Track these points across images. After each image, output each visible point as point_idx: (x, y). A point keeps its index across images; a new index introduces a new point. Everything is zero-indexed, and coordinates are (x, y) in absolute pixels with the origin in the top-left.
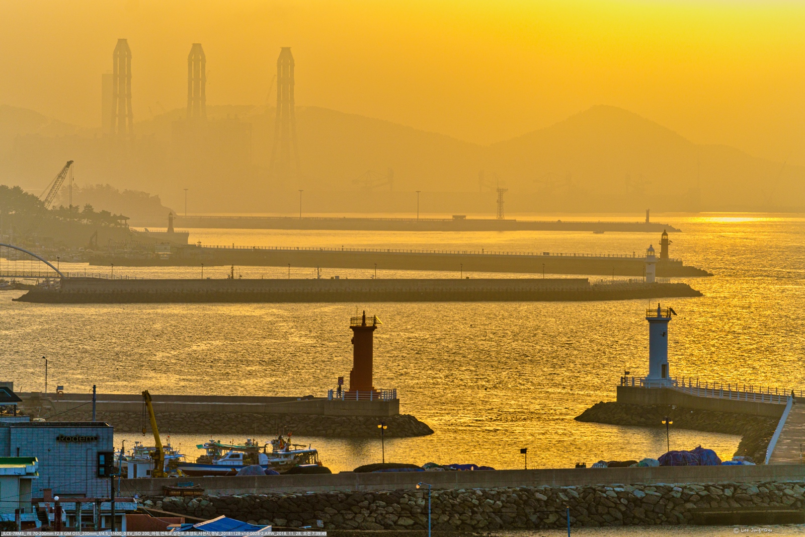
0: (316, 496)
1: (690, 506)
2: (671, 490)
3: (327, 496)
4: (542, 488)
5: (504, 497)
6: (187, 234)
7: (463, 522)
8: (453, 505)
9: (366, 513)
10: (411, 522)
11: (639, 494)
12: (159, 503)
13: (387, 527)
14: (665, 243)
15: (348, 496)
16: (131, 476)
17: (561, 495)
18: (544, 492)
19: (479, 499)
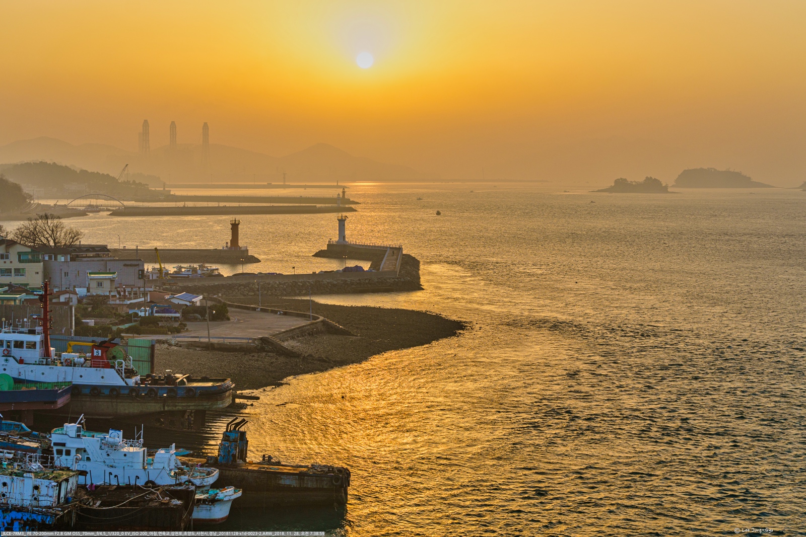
0: (218, 285)
1: (353, 286)
2: (347, 281)
3: (223, 285)
5: (287, 284)
6: (170, 191)
7: (272, 294)
8: (268, 288)
9: (237, 291)
10: (253, 294)
11: (335, 282)
12: (161, 288)
13: (244, 296)
14: (344, 192)
15: (230, 285)
16: (151, 278)
17: (307, 283)
18: (301, 282)
19: (278, 285)
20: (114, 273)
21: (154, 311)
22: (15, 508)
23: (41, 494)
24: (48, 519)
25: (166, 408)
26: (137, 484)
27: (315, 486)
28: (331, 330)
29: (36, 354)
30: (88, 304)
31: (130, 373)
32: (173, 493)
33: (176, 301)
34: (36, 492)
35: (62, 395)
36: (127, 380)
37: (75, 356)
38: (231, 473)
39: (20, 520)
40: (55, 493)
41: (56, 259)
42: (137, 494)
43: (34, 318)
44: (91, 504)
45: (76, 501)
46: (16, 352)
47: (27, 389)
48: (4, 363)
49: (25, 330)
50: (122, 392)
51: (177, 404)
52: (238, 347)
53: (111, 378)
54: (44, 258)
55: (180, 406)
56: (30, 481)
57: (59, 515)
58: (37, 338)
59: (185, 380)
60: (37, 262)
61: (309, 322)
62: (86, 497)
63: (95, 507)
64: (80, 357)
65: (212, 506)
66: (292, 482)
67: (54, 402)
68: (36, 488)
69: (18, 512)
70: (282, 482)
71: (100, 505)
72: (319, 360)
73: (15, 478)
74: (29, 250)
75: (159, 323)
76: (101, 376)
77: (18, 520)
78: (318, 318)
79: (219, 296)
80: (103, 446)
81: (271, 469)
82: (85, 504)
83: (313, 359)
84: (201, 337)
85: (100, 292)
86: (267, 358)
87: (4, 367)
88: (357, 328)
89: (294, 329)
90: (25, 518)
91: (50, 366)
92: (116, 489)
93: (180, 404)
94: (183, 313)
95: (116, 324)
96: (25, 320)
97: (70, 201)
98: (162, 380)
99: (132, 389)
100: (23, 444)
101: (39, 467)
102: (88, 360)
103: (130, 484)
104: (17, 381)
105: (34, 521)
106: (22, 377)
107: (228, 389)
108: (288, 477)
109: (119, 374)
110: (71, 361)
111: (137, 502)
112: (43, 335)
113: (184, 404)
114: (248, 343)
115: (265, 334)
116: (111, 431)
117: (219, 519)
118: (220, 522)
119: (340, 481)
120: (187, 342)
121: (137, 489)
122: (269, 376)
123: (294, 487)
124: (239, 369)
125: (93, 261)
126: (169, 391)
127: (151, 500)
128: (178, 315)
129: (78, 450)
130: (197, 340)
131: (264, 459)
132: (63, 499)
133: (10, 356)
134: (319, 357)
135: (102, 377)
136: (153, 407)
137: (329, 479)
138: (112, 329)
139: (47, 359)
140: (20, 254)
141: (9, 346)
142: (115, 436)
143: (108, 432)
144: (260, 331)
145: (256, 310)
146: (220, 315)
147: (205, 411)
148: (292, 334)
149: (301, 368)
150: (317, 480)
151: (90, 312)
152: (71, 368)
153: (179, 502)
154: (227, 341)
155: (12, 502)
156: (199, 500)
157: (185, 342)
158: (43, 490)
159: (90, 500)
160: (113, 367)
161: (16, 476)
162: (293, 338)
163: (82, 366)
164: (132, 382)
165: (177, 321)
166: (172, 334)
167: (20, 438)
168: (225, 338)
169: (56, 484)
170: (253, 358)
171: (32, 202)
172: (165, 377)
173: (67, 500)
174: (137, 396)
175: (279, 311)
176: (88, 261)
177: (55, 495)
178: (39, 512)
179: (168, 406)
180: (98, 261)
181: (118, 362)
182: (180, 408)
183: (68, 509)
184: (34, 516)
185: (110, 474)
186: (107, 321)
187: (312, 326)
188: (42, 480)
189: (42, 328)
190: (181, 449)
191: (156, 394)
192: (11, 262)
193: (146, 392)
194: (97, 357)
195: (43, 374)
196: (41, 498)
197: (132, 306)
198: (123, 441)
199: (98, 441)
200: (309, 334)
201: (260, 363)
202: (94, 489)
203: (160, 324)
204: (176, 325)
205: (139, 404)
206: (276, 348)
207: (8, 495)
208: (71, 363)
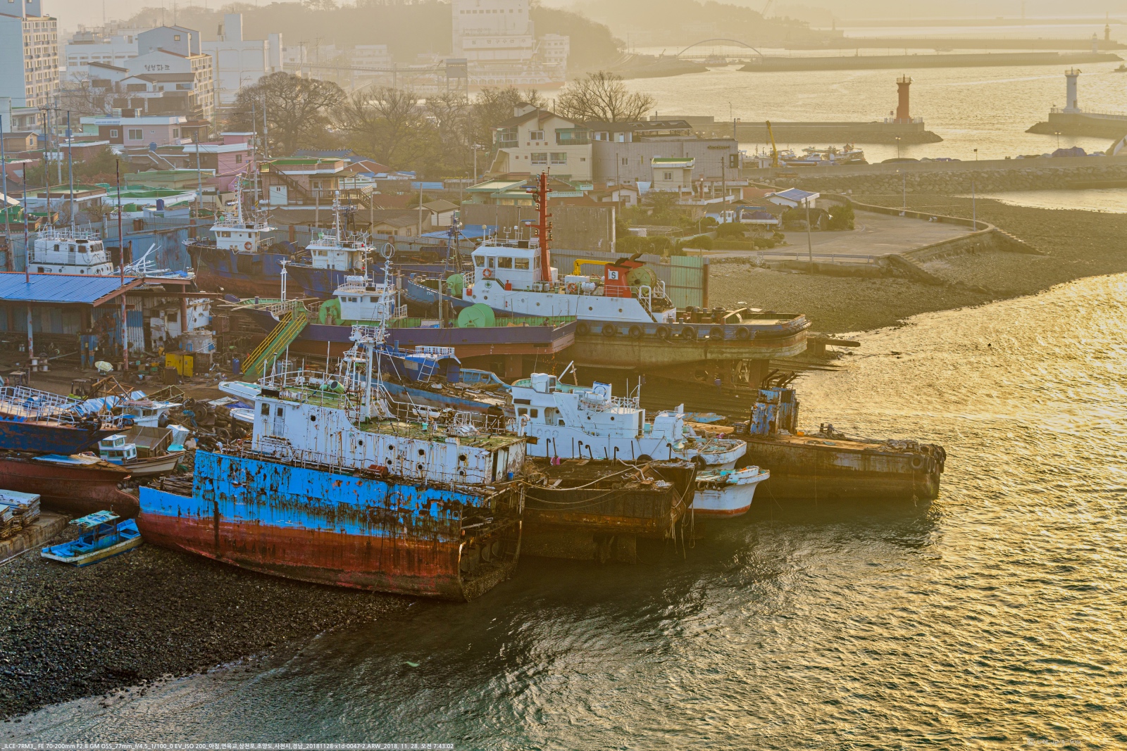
0: (859, 176)
1: (1068, 179)
2: (1058, 170)
3: (866, 176)
4: (985, 170)
5: (964, 176)
6: (843, 31)
7: (941, 190)
8: (935, 181)
9: (887, 185)
10: (912, 190)
11: (1040, 173)
13: (898, 193)
15: (877, 176)
16: (760, 167)
17: (996, 174)
18: (986, 173)
19: (950, 177)
20: (689, 160)
21: (741, 216)
22: (433, 485)
23: (469, 467)
24: (476, 501)
25: (709, 356)
26: (618, 458)
27: (885, 470)
28: (1004, 245)
29: (529, 276)
30: (649, 205)
31: (660, 304)
32: (664, 473)
33: (776, 201)
34: (462, 463)
35: (560, 334)
36: (655, 315)
37: (585, 281)
38: (765, 447)
39: (439, 501)
40: (487, 465)
41: (611, 139)
42: (613, 471)
43: (527, 226)
44: (545, 483)
45: (521, 478)
46: (503, 274)
47: (515, 326)
48: (485, 288)
49: (515, 242)
50: (647, 331)
51: (724, 350)
52: (853, 270)
53: (631, 311)
54: (594, 137)
55: (728, 353)
56: (454, 449)
57: (491, 495)
58: (530, 254)
59: (739, 316)
60: (583, 144)
61: (968, 233)
62: (536, 473)
63: (551, 488)
64: (591, 281)
65: (721, 492)
66: (854, 464)
67: (548, 345)
68: (462, 458)
69: (436, 489)
70: (838, 463)
71: (561, 485)
72: (973, 290)
73: (435, 443)
74: (572, 126)
75: (745, 233)
76: (619, 308)
77: (436, 500)
78: (987, 227)
79: (848, 194)
80: (582, 406)
81: (824, 443)
82: (533, 483)
83: (964, 289)
84: (800, 255)
85: (669, 187)
86: (894, 286)
87: (486, 294)
88: (1049, 242)
89: (944, 243)
90: (445, 499)
91: (548, 294)
92: (588, 464)
93: (728, 350)
94: (784, 218)
95: (678, 234)
96: (516, 227)
97: (681, 49)
98: (709, 315)
99: (661, 328)
100: (483, 401)
101: (471, 431)
102: (601, 285)
103: (607, 459)
104: (499, 314)
105: (457, 503)
106: (509, 309)
107: (798, 330)
108: (847, 455)
109: (643, 306)
110: (577, 287)
111: (611, 483)
112: (539, 249)
113: (734, 351)
114: (868, 263)
115: (895, 250)
116: (595, 385)
117: (732, 511)
118: (734, 515)
119: (921, 464)
120: (779, 261)
121: (617, 464)
122: (891, 312)
123: (855, 470)
124: (847, 301)
125: (665, 141)
126: (714, 331)
127: (630, 480)
128: (775, 222)
129: (548, 410)
130: (794, 258)
131: (821, 430)
132: (501, 475)
133: (493, 279)
134: (974, 286)
135: (620, 310)
136: (691, 354)
137: (905, 460)
138: (669, 242)
139: (544, 284)
140: (558, 132)
141: (491, 265)
142: (601, 392)
143: (591, 386)
144: (893, 246)
145: (898, 215)
146: (839, 221)
147: (768, 360)
148: (939, 251)
149: (942, 301)
150: (888, 461)
151: (651, 216)
152: (578, 296)
153: (666, 484)
154: (836, 260)
155: (430, 476)
156: (703, 484)
157: (776, 261)
158: (472, 462)
159: (542, 478)
160: (635, 296)
161: (437, 441)
162: (940, 257)
163: (591, 294)
164: (662, 317)
165: (770, 231)
166: (760, 249)
167: (482, 392)
168: (835, 256)
169: (487, 453)
170: (874, 286)
171: (626, 51)
172: (713, 311)
173: (507, 477)
174: (667, 338)
175: (932, 216)
176: (657, 141)
177: (487, 469)
178: (464, 491)
179: (711, 353)
180: (672, 141)
181: (643, 288)
182: (729, 356)
183: (506, 488)
184: (458, 497)
185: (580, 443)
186: (669, 229)
187: (973, 239)
188: (471, 448)
189: (538, 239)
190: (711, 414)
191: (694, 336)
192: (546, 144)
193: (680, 333)
194: (613, 281)
195: (538, 304)
196: (468, 472)
197: (711, 208)
198: (612, 398)
199: (575, 398)
200: (968, 251)
201: (882, 293)
202: (558, 463)
203: (747, 234)
204: (769, 236)
205: (671, 349)
206: (910, 272)
207: (425, 466)
208: (576, 290)
